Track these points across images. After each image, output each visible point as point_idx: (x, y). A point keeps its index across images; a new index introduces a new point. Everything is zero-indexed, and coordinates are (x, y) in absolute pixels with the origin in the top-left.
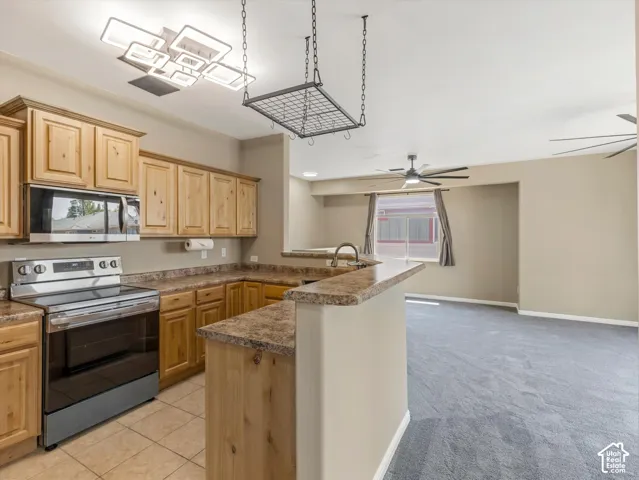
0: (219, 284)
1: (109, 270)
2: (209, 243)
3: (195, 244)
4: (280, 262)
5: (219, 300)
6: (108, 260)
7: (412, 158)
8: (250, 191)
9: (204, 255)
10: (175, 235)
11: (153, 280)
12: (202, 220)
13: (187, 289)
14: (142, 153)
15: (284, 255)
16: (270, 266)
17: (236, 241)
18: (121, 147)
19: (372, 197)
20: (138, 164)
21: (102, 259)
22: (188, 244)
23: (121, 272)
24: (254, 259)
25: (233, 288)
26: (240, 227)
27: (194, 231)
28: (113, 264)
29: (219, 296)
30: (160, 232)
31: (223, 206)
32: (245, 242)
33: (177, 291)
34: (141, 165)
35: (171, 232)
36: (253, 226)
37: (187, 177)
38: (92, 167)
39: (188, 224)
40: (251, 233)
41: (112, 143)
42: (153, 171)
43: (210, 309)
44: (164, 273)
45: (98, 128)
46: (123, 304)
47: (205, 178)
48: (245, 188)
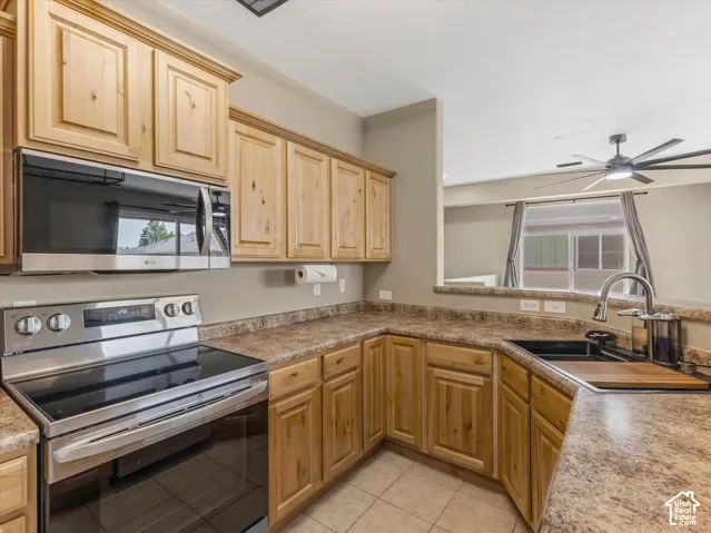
0: (354, 343)
1: (181, 319)
2: (331, 272)
3: (311, 272)
4: (430, 302)
5: (354, 369)
6: (179, 302)
7: (617, 139)
8: (382, 190)
9: (317, 291)
10: (284, 259)
11: (247, 333)
12: (321, 235)
13: (309, 354)
14: (235, 114)
15: (437, 291)
16: (414, 307)
17: (357, 268)
18: (199, 93)
19: (518, 208)
20: (227, 130)
21: (169, 300)
22: (301, 274)
23: (200, 323)
24: (385, 296)
25: (373, 347)
26: (370, 246)
27: (309, 251)
28: (187, 309)
29: (354, 363)
30: (262, 253)
31: (348, 212)
32: (370, 270)
33: (294, 359)
34: (232, 134)
35: (276, 252)
36: (386, 245)
37: (301, 162)
38: (148, 126)
39: (301, 242)
40: (382, 256)
41: (183, 85)
42: (251, 146)
43: (342, 386)
44: (263, 319)
45: (160, 54)
46: (207, 397)
47: (324, 164)
48: (377, 187)
